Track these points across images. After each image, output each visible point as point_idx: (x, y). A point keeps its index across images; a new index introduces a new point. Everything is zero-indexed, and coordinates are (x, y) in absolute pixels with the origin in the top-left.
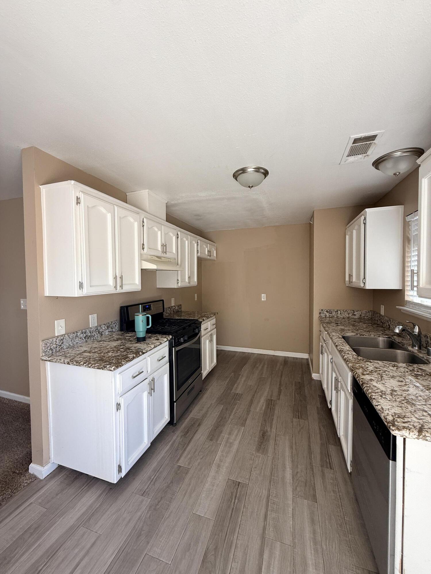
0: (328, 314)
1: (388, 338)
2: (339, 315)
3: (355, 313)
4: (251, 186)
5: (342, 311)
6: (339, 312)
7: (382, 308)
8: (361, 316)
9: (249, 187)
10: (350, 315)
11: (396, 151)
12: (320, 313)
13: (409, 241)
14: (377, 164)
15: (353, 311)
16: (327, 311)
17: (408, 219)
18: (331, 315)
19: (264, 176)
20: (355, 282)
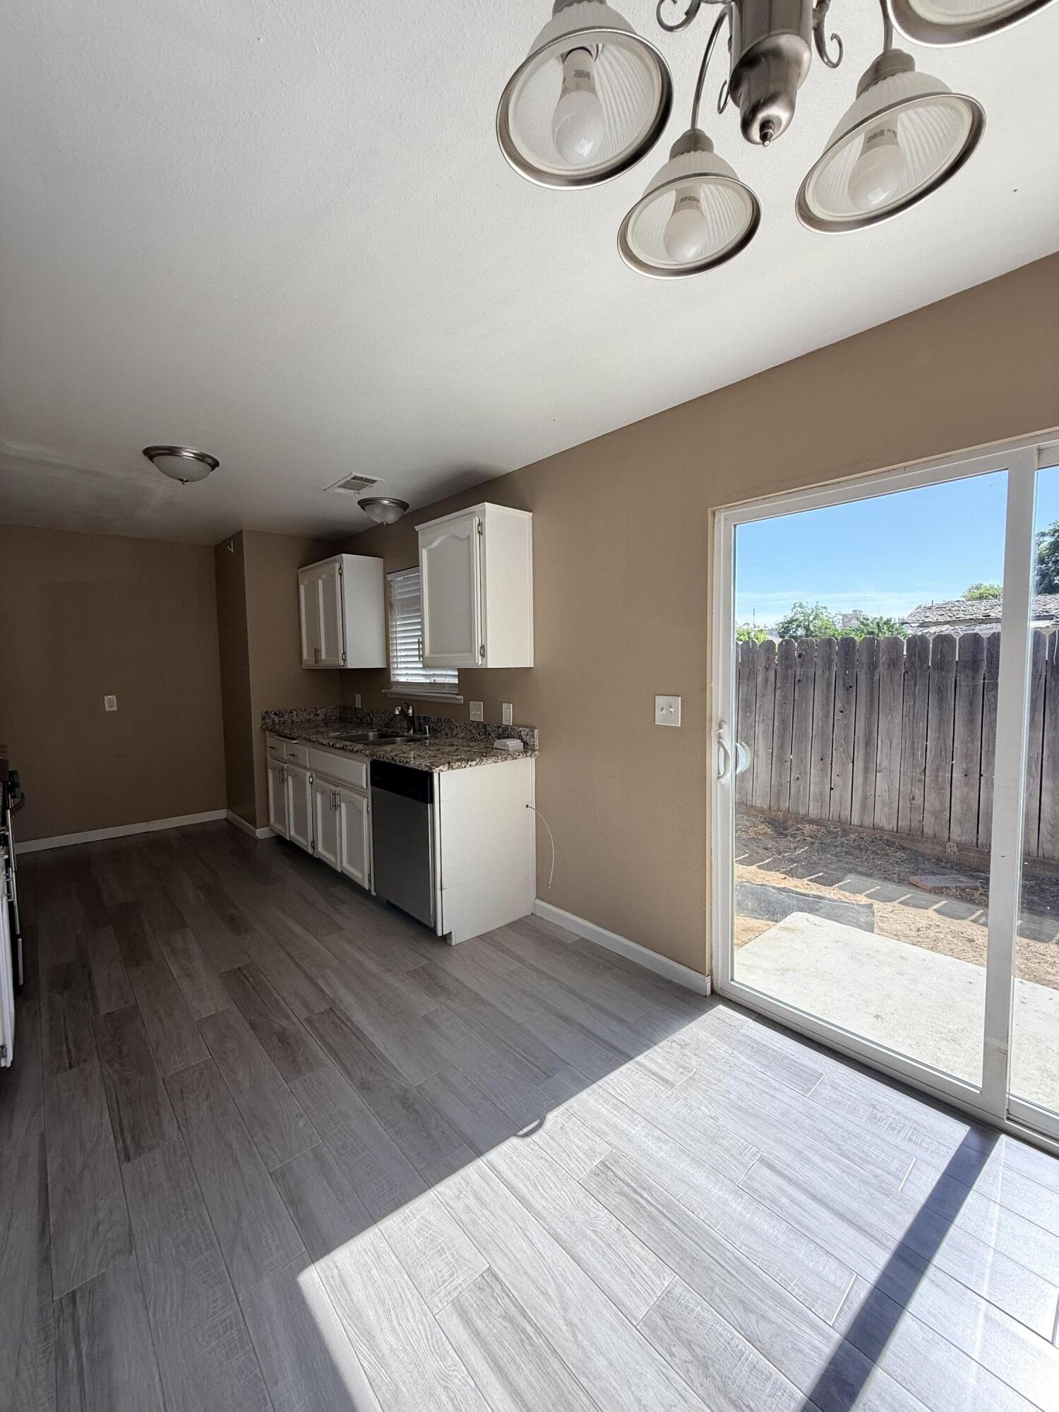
0: (276, 719)
1: (378, 731)
2: (294, 718)
3: (319, 712)
4: (185, 479)
5: (299, 711)
6: (295, 713)
7: (358, 698)
8: (326, 715)
9: (181, 480)
10: (311, 716)
11: (384, 499)
12: (264, 718)
13: (391, 605)
14: (364, 503)
15: (316, 709)
16: (275, 714)
17: (389, 577)
18: (282, 719)
19: (210, 468)
20: (325, 660)
